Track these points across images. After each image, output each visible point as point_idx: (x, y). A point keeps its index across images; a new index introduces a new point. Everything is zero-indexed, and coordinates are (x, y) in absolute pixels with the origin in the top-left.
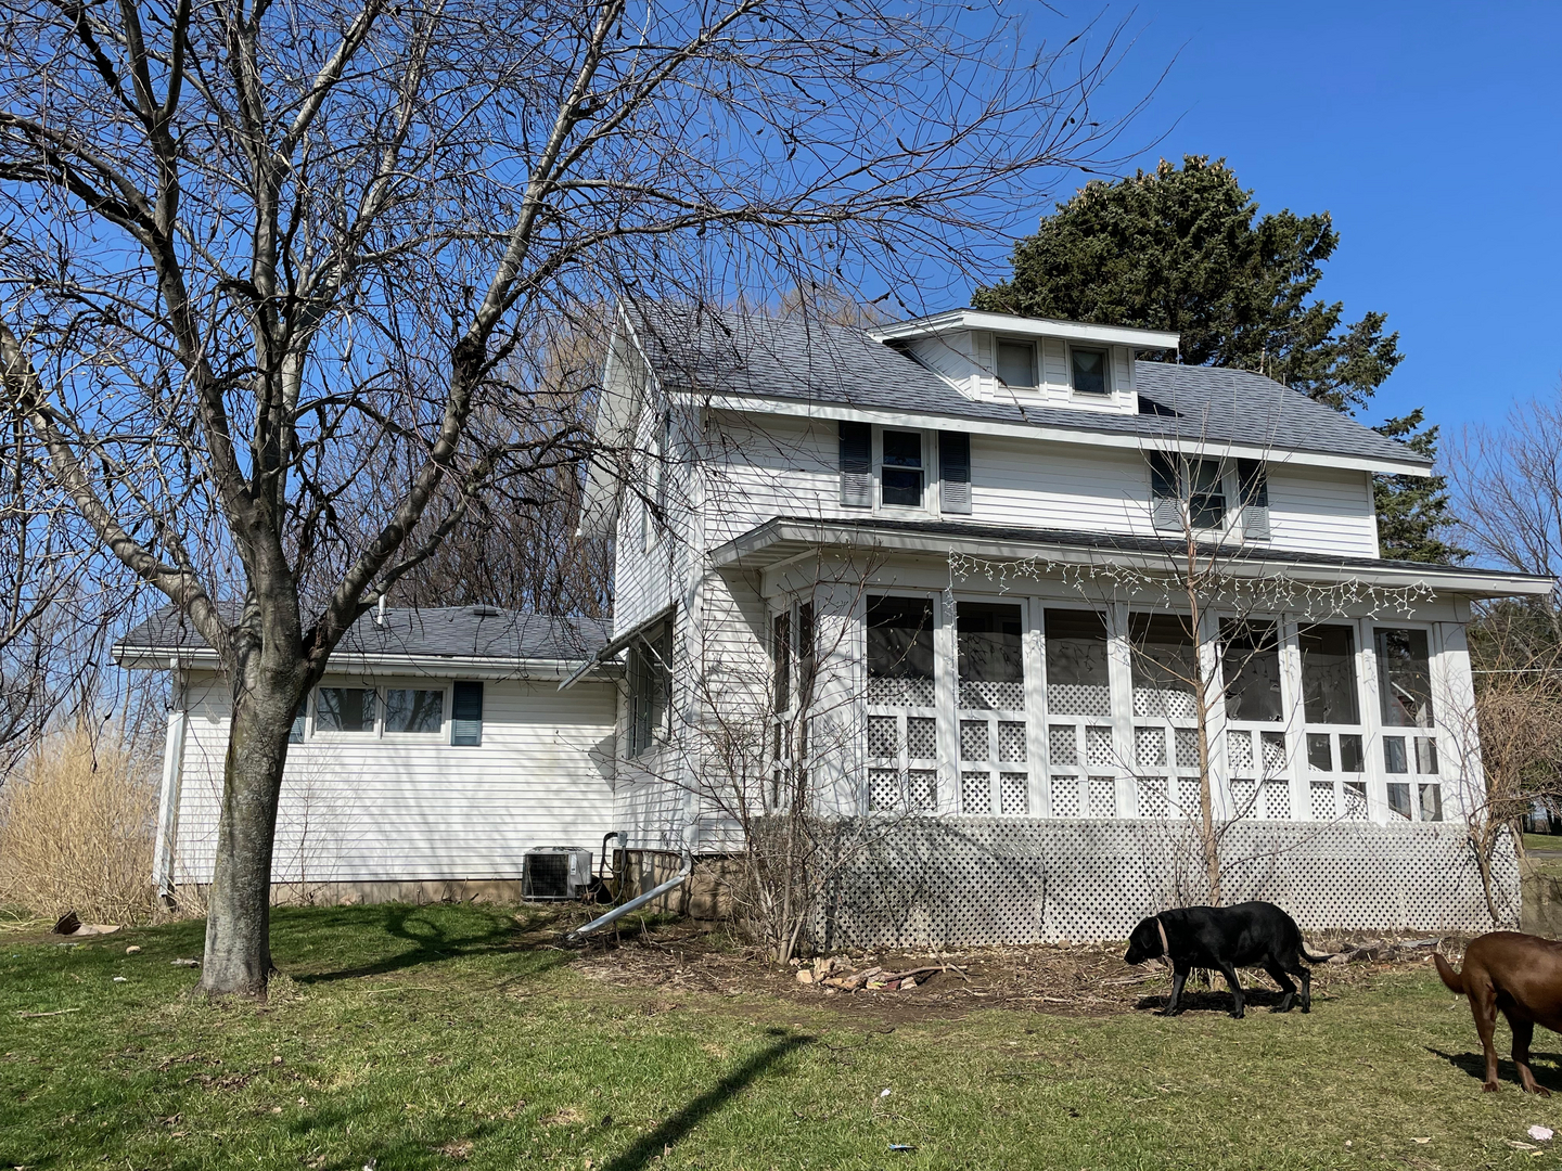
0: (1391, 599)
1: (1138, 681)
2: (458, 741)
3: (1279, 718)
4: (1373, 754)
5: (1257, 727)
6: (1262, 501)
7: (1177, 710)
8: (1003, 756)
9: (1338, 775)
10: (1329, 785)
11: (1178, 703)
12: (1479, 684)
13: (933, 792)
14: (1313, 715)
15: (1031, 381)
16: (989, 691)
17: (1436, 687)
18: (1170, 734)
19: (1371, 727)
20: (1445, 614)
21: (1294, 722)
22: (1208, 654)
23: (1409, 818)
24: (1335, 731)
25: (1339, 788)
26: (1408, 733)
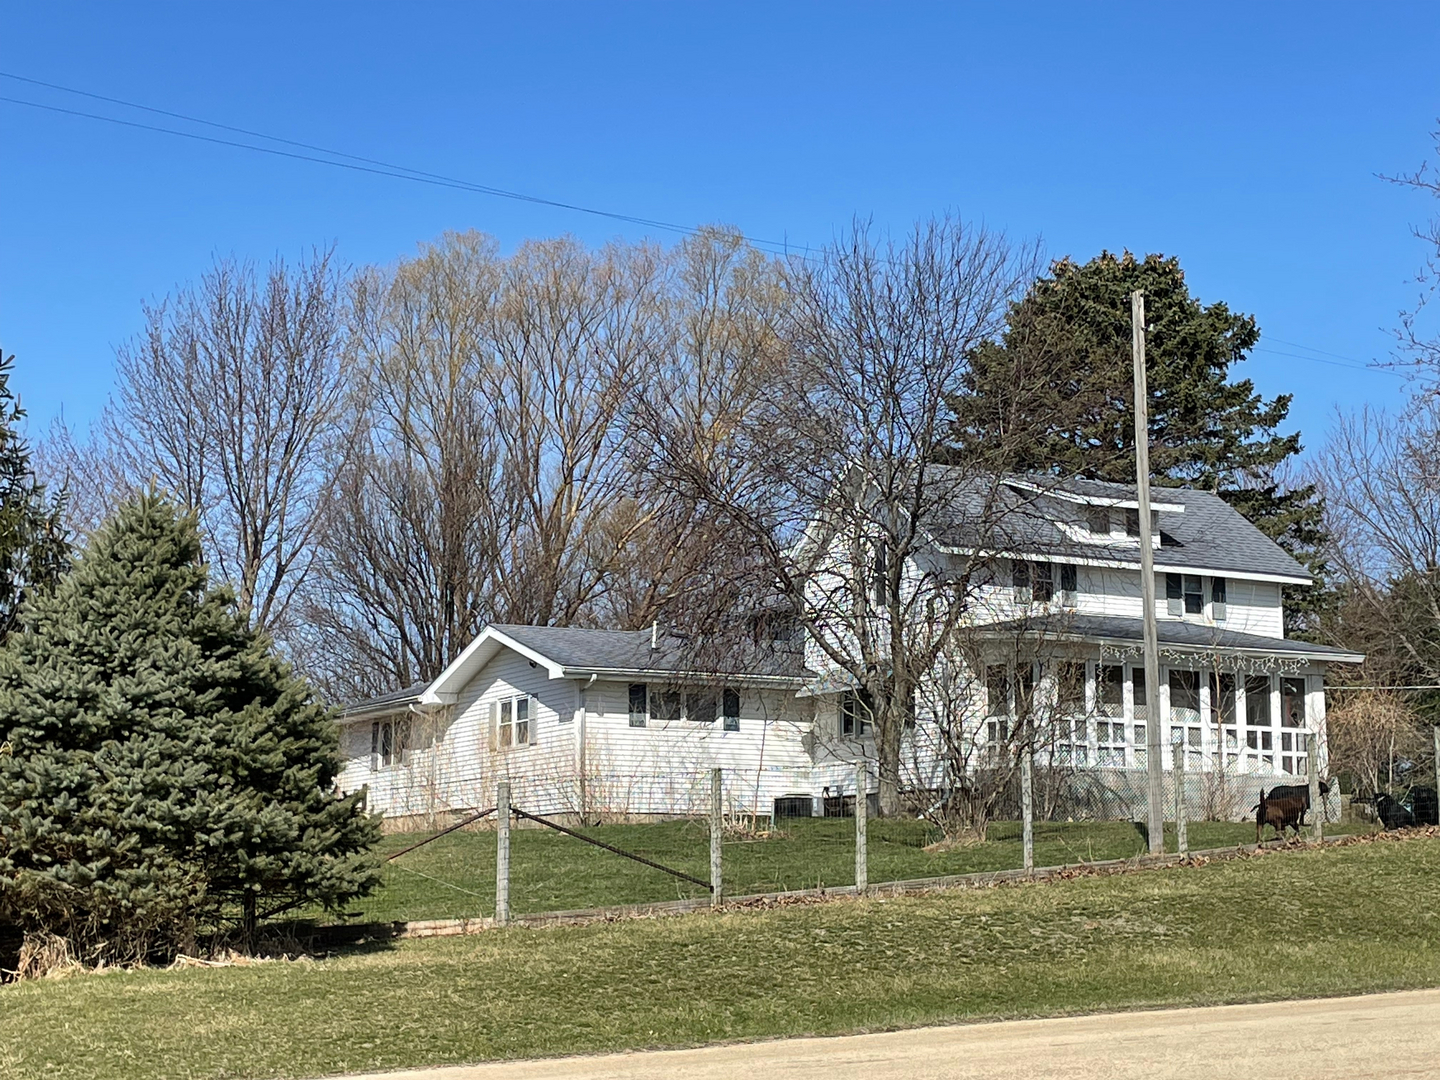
0: (1289, 666)
1: (1172, 705)
2: (728, 728)
3: (1235, 723)
4: (1277, 743)
5: (1225, 727)
6: (1223, 600)
7: (1188, 719)
8: (1115, 740)
9: (1260, 751)
10: (1255, 757)
11: (1189, 713)
12: (1328, 706)
13: (1086, 756)
14: (1250, 721)
15: (1106, 531)
16: (1108, 709)
17: (1307, 709)
18: (1186, 731)
19: (1276, 728)
20: (1314, 671)
21: (1241, 726)
22: (1205, 693)
23: (1291, 773)
24: (1259, 729)
25: (1260, 758)
26: (1293, 731)
